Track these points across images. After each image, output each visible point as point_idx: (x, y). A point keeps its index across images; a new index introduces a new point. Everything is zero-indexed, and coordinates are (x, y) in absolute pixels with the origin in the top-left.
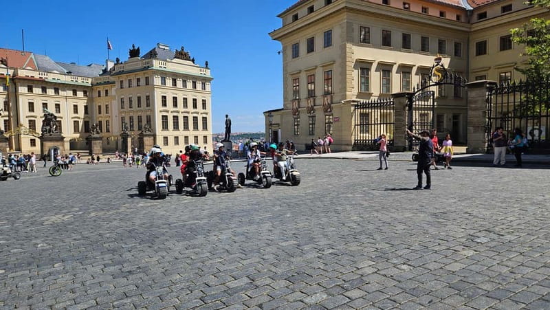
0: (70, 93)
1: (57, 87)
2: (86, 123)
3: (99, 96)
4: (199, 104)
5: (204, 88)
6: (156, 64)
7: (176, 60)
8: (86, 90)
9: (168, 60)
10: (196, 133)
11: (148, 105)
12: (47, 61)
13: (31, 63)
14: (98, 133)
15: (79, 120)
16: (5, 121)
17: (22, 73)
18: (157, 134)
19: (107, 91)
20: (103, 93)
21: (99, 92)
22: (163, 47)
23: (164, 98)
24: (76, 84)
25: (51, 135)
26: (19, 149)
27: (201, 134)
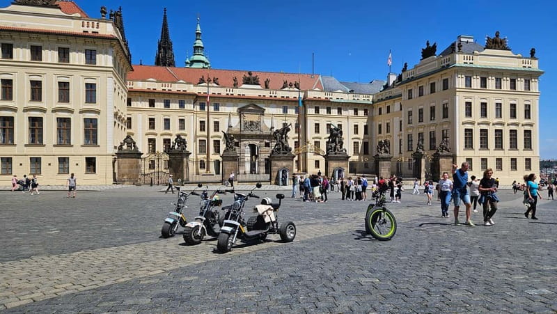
0: (351, 112)
1: (341, 107)
2: (366, 145)
3: (380, 113)
4: (520, 112)
5: (528, 87)
6: (460, 60)
7: (488, 51)
8: (367, 108)
9: (475, 52)
10: (514, 154)
11: (445, 116)
12: (333, 82)
13: (319, 85)
14: (386, 152)
15: (359, 141)
16: (296, 142)
17: (311, 95)
18: (458, 154)
19: (388, 107)
20: (384, 111)
21: (380, 109)
22: (466, 40)
23: (469, 105)
24: (358, 102)
25: (336, 154)
26: (305, 171)
27: (521, 154)
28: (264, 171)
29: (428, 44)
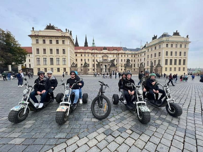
0: (131, 56)
1: (128, 55)
3: (139, 56)
4: (183, 54)
5: (185, 47)
6: (165, 39)
7: (173, 36)
8: (135, 55)
11: (159, 56)
17: (120, 52)
18: (163, 66)
23: (167, 52)
27: (182, 66)
28: (108, 71)
29: (154, 35)
